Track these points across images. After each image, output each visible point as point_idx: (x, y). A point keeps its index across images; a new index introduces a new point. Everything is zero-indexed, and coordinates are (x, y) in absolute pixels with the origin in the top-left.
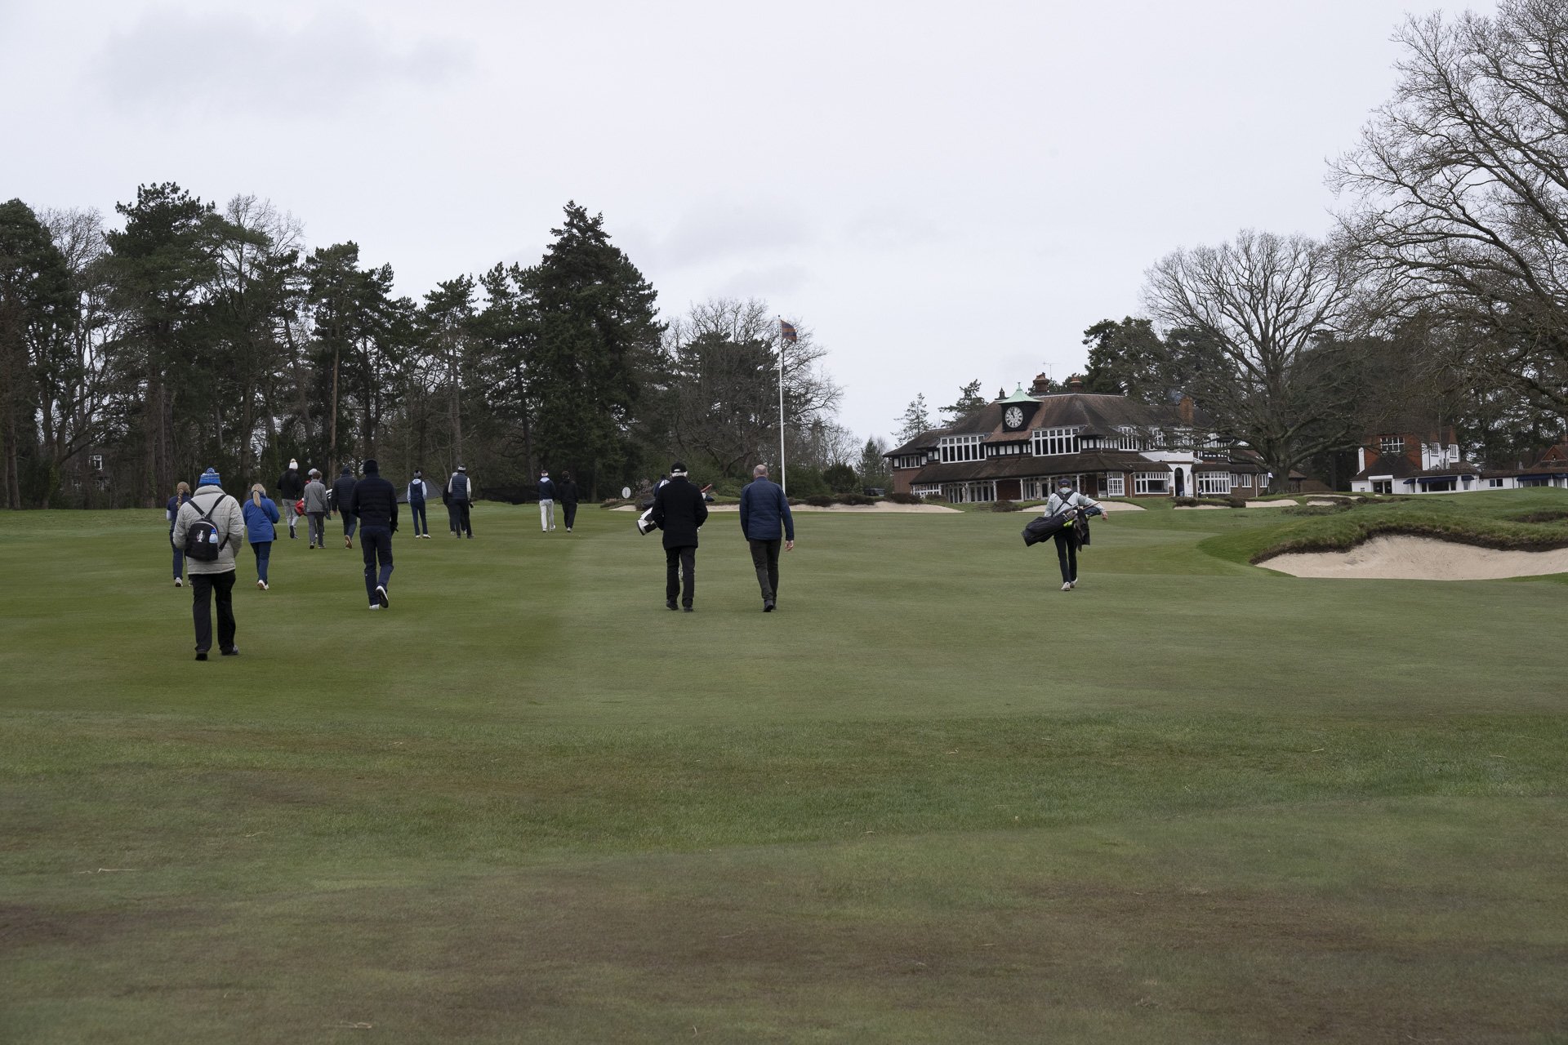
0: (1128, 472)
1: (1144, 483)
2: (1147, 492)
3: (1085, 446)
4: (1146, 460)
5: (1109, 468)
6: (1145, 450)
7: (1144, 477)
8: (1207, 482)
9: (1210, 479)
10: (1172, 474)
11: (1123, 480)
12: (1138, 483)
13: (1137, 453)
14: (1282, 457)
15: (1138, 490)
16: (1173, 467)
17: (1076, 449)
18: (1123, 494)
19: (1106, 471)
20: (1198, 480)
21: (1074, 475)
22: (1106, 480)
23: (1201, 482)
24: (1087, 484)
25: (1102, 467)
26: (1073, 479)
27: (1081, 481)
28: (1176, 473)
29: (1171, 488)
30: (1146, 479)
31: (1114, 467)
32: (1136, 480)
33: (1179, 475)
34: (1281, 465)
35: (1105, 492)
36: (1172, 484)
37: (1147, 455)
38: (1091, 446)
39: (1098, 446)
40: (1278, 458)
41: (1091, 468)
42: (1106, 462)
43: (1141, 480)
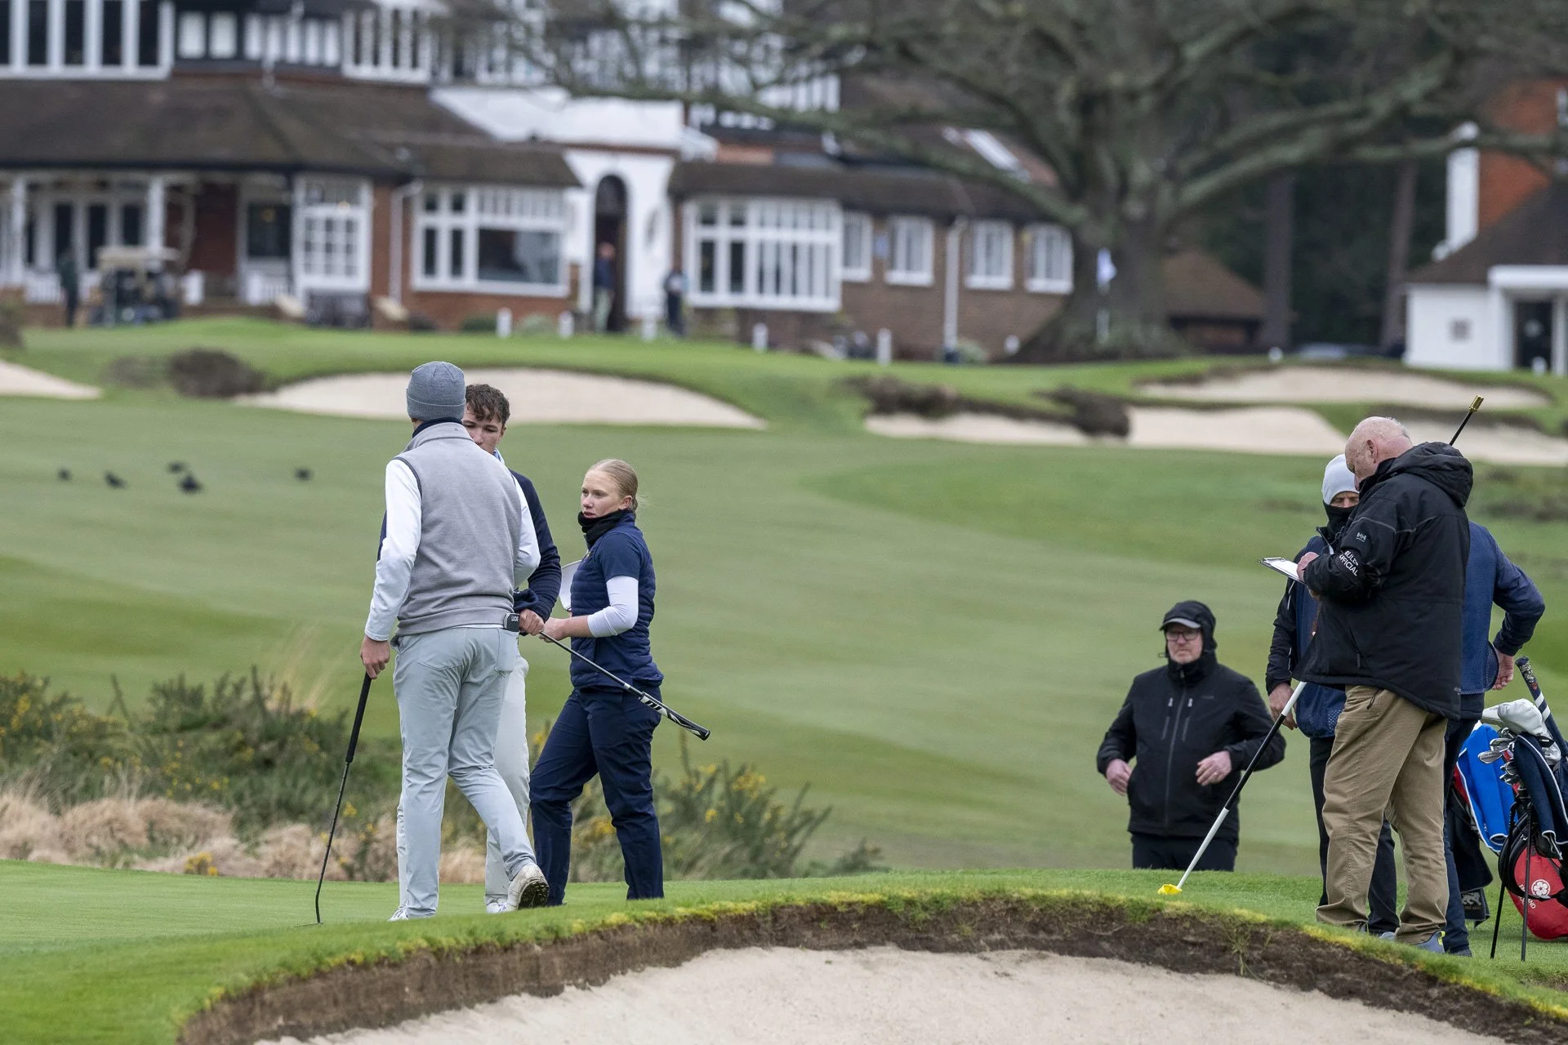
0: (389, 180)
1: (457, 236)
2: (470, 281)
3: (192, 45)
4: (462, 127)
5: (307, 153)
6: (462, 75)
7: (458, 206)
8: (737, 250)
9: (752, 235)
10: (582, 204)
11: (362, 215)
12: (431, 235)
13: (421, 90)
14: (1142, 173)
15: (430, 266)
16: (591, 168)
17: (148, 55)
18: (360, 281)
19: (291, 170)
20: (694, 233)
21: (137, 176)
22: (284, 214)
23: (708, 249)
24: (198, 224)
25: (271, 151)
26: (129, 197)
27: (173, 213)
28: (600, 199)
29: (575, 267)
30: (471, 221)
31: (329, 155)
32: (422, 221)
33: (611, 207)
34: (1135, 208)
35: (278, 267)
36: (578, 246)
37: (461, 102)
38: (223, 45)
39: (253, 48)
40: (1124, 175)
41: (222, 153)
42: (293, 128)
43: (444, 221)
